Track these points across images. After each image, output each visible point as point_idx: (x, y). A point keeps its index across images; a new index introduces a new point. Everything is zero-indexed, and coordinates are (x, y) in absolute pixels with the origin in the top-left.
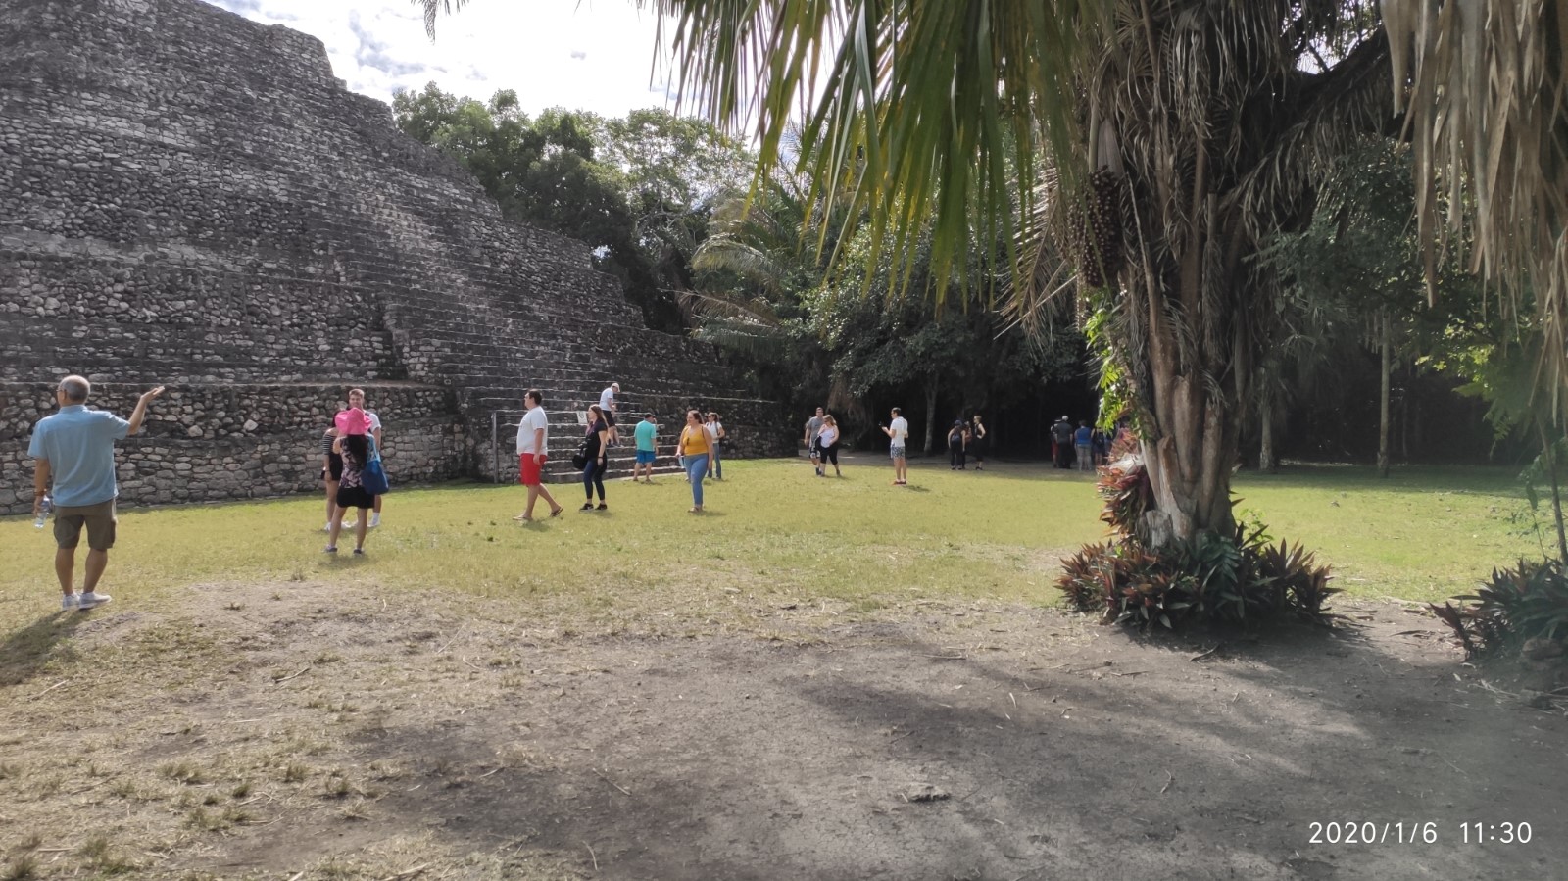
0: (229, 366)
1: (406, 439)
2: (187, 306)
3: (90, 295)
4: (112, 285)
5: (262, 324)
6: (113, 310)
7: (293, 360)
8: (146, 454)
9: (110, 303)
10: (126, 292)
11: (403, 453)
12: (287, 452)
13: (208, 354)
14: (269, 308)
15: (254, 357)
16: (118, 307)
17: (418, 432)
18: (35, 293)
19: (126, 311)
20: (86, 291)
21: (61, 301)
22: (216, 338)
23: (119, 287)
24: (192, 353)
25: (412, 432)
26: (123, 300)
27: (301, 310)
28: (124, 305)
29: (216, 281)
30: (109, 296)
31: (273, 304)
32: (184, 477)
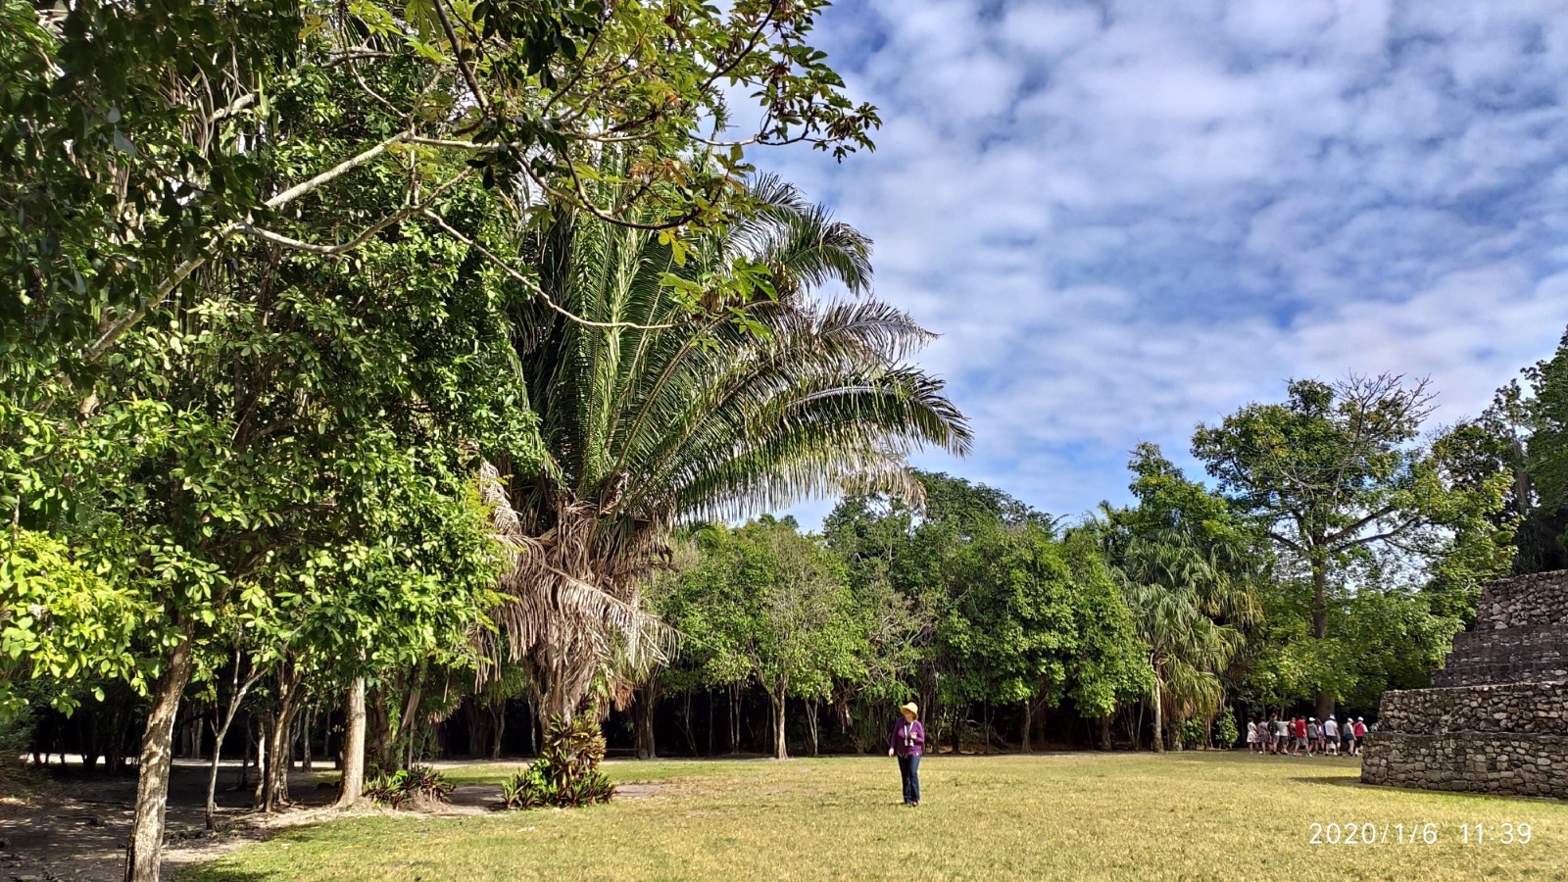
8: (1515, 748)
32: (1545, 772)
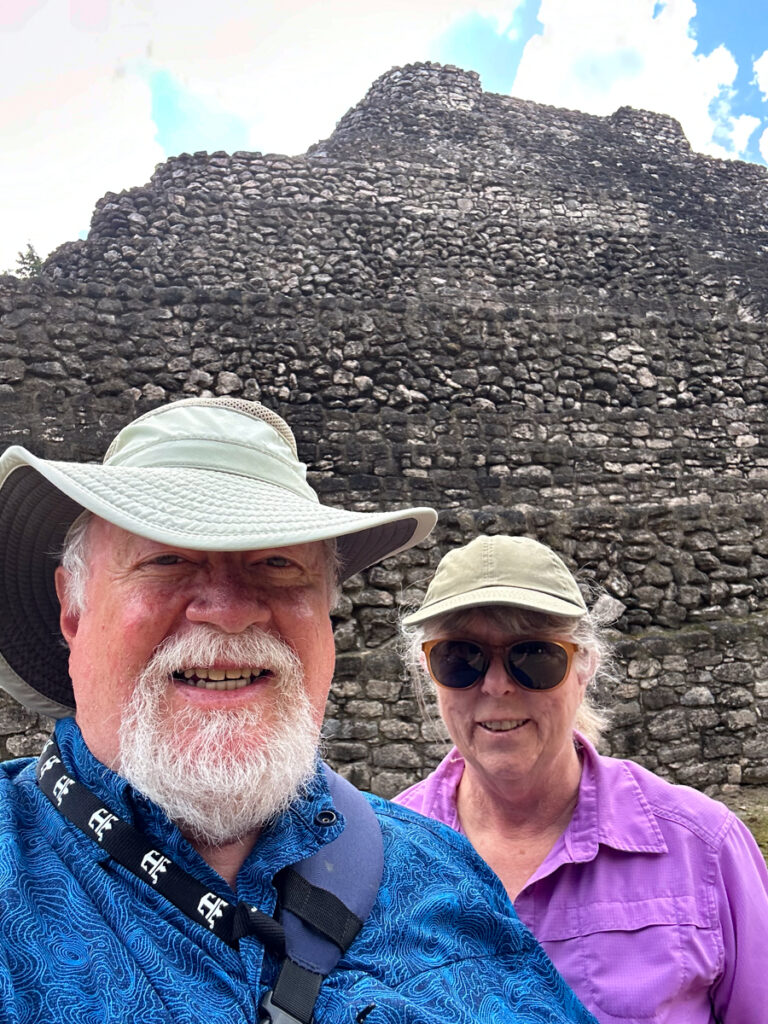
0: (560, 485)
2: (482, 377)
3: (298, 364)
4: (340, 346)
5: (623, 404)
6: (342, 391)
7: (686, 468)
9: (337, 379)
10: (366, 355)
12: (705, 677)
13: (519, 464)
14: (633, 374)
15: (610, 466)
16: (354, 385)
18: (198, 365)
19: (367, 393)
20: (292, 357)
21: (245, 377)
22: (536, 432)
23: (354, 348)
24: (489, 464)
26: (361, 372)
27: (695, 374)
28: (363, 381)
29: (534, 329)
30: (335, 365)
31: (639, 365)
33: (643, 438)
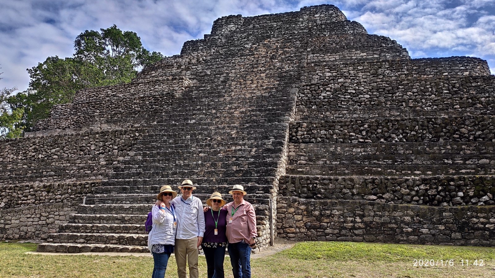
0: (56, 176)
1: (61, 213)
11: (58, 221)
14: (90, 147)
15: (67, 171)
17: (69, 209)
19: (34, 156)
25: (66, 209)
30: (30, 151)
31: (92, 144)
33: (79, 164)
